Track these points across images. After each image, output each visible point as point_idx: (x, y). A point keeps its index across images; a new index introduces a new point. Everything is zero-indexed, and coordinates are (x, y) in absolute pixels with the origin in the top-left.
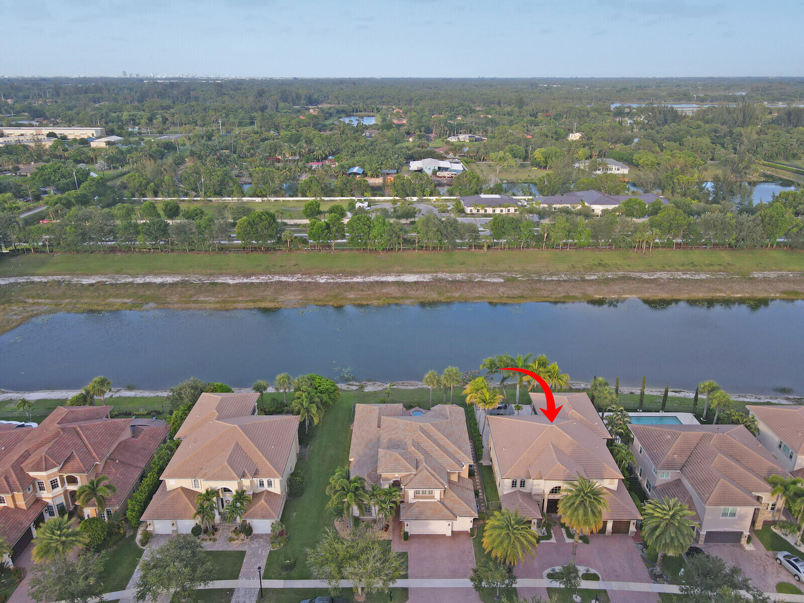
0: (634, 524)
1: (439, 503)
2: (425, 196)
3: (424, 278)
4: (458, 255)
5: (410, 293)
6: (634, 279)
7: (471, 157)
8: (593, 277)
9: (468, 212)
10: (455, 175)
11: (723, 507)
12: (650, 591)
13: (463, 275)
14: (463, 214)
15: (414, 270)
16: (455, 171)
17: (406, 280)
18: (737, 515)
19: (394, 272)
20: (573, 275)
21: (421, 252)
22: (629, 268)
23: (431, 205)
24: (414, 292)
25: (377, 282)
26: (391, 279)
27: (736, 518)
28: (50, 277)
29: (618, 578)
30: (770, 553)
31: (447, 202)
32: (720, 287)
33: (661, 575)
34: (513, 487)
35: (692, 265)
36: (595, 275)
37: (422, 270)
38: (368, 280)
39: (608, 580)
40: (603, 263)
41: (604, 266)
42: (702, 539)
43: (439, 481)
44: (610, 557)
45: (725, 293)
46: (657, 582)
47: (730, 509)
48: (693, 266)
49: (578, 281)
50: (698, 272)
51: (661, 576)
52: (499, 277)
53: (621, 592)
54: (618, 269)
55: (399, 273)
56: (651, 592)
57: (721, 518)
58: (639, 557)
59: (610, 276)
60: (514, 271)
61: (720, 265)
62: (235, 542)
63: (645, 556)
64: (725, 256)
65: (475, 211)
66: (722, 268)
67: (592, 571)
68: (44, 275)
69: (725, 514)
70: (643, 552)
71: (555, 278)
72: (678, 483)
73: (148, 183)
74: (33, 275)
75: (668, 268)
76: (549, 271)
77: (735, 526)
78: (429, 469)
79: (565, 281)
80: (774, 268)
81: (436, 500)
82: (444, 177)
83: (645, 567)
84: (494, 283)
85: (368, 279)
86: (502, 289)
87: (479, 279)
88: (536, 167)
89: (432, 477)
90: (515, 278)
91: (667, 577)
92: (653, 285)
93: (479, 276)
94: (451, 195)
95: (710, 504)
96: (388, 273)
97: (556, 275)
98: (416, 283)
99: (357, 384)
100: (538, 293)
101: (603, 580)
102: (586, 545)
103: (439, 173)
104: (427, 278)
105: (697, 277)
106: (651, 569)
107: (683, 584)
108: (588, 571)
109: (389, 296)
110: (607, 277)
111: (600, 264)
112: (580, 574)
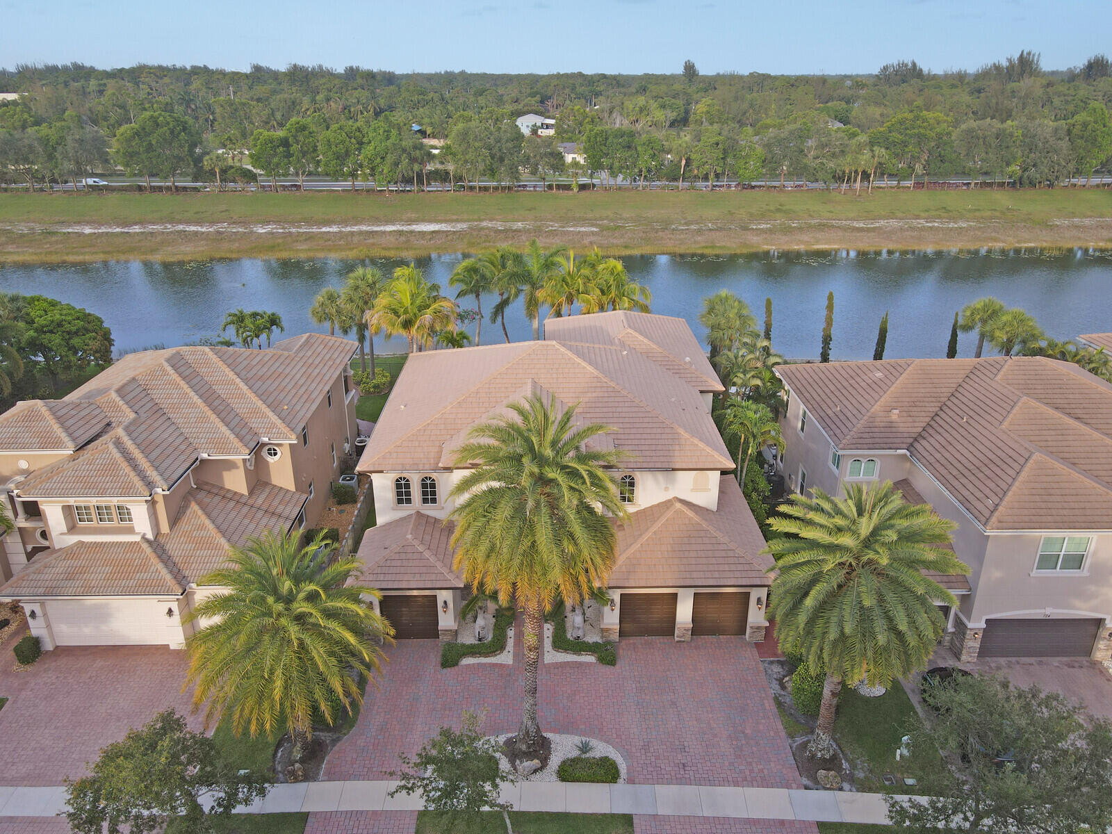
0: (759, 600)
1: (145, 547)
4: (525, 198)
6: (839, 228)
8: (764, 226)
11: (1044, 534)
12: (790, 816)
13: (526, 224)
18: (1087, 563)
19: (402, 221)
20: (728, 224)
22: (830, 216)
25: (363, 232)
27: (1085, 572)
29: (683, 774)
33: (834, 758)
34: (400, 501)
35: (944, 210)
37: (454, 217)
39: (646, 781)
40: (784, 208)
41: (786, 212)
42: (972, 645)
44: (674, 703)
46: (817, 785)
47: (1070, 540)
48: (946, 212)
49: (736, 230)
50: (954, 219)
51: (831, 763)
54: (811, 216)
55: (411, 221)
56: (792, 822)
57: (1035, 573)
58: (770, 705)
59: (794, 225)
60: (623, 219)
61: (994, 210)
63: (788, 700)
64: (1002, 199)
66: (997, 214)
67: (601, 749)
69: (1048, 561)
70: (783, 687)
71: (694, 227)
75: (899, 214)
77: (1077, 603)
78: (128, 444)
80: (1090, 214)
81: (137, 538)
83: (783, 734)
85: (348, 229)
87: (554, 228)
89: (124, 466)
90: (620, 227)
91: (853, 766)
92: (873, 234)
93: (556, 225)
95: (1002, 525)
97: (697, 224)
101: (631, 781)
102: (607, 669)
103: (542, 130)
105: (952, 225)
106: (799, 740)
107: (908, 790)
108: (585, 748)
110: (790, 226)
111: (778, 210)
112: (555, 761)
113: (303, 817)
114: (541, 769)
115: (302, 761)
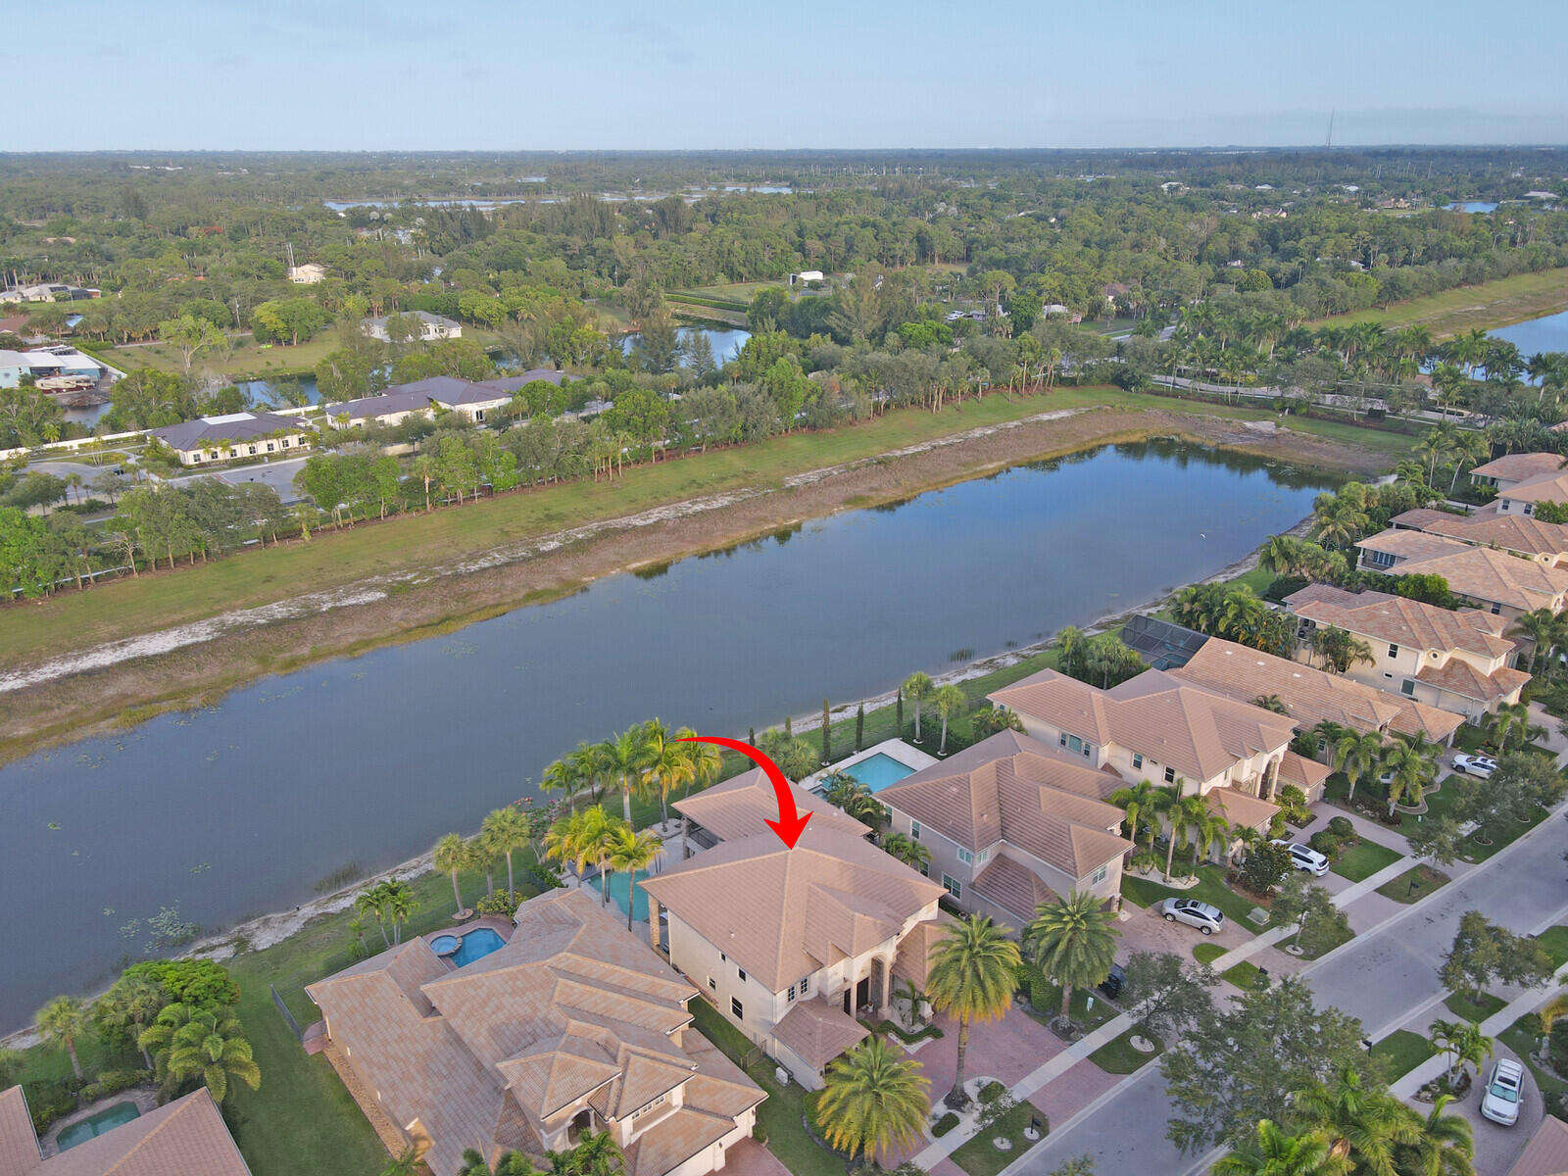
1: (687, 1112)
2: (47, 442)
3: (195, 634)
4: (244, 562)
5: (184, 678)
6: (624, 531)
7: (97, 337)
8: (553, 545)
9: (192, 462)
10: (88, 381)
11: (1095, 870)
12: (1076, 1061)
13: (284, 605)
14: (180, 470)
15: (155, 623)
16: (80, 372)
17: (150, 652)
18: (1107, 874)
19: (103, 640)
20: (515, 550)
21: (147, 577)
22: (602, 514)
23: (75, 459)
24: (194, 675)
25: (72, 676)
26: (106, 658)
27: (1107, 878)
29: (1024, 1069)
30: (1150, 910)
31: (111, 447)
32: (759, 513)
33: (1071, 1026)
34: (789, 1000)
35: (694, 486)
36: (552, 540)
37: (178, 617)
38: (42, 678)
39: (1014, 1084)
40: (552, 512)
41: (560, 518)
43: (676, 1065)
45: (774, 521)
46: (1073, 1041)
47: (1101, 868)
48: (696, 488)
49: (530, 559)
50: (712, 494)
51: (1072, 1029)
52: (370, 588)
53: (1047, 1088)
54: (585, 519)
55: (120, 639)
56: (1079, 1063)
58: (1023, 1015)
59: (580, 536)
60: (394, 569)
61: (734, 476)
63: (1028, 1009)
64: (733, 460)
65: (206, 458)
66: (741, 481)
67: (985, 1081)
69: (1095, 880)
70: (1021, 1003)
71: (484, 563)
72: (1001, 860)
75: (664, 499)
76: (463, 552)
77: (1107, 891)
78: (640, 1049)
79: (507, 564)
80: (808, 466)
81: (677, 1110)
82: (59, 390)
83: (1041, 1026)
84: (369, 604)
85: (38, 676)
86: (396, 614)
87: (330, 605)
88: (269, 342)
89: (657, 1065)
90: (407, 583)
91: (1077, 1024)
92: (661, 536)
93: (325, 597)
94: (115, 428)
95: (1082, 874)
96: (85, 647)
97: (482, 556)
98: (182, 651)
99: (222, 940)
100: (476, 601)
101: (1010, 1086)
102: (941, 1041)
103: (42, 381)
104: (202, 633)
105: (716, 505)
106: (1051, 1025)
107: (1103, 1022)
108: (978, 1085)
109: (130, 701)
110: (577, 539)
111: (549, 518)
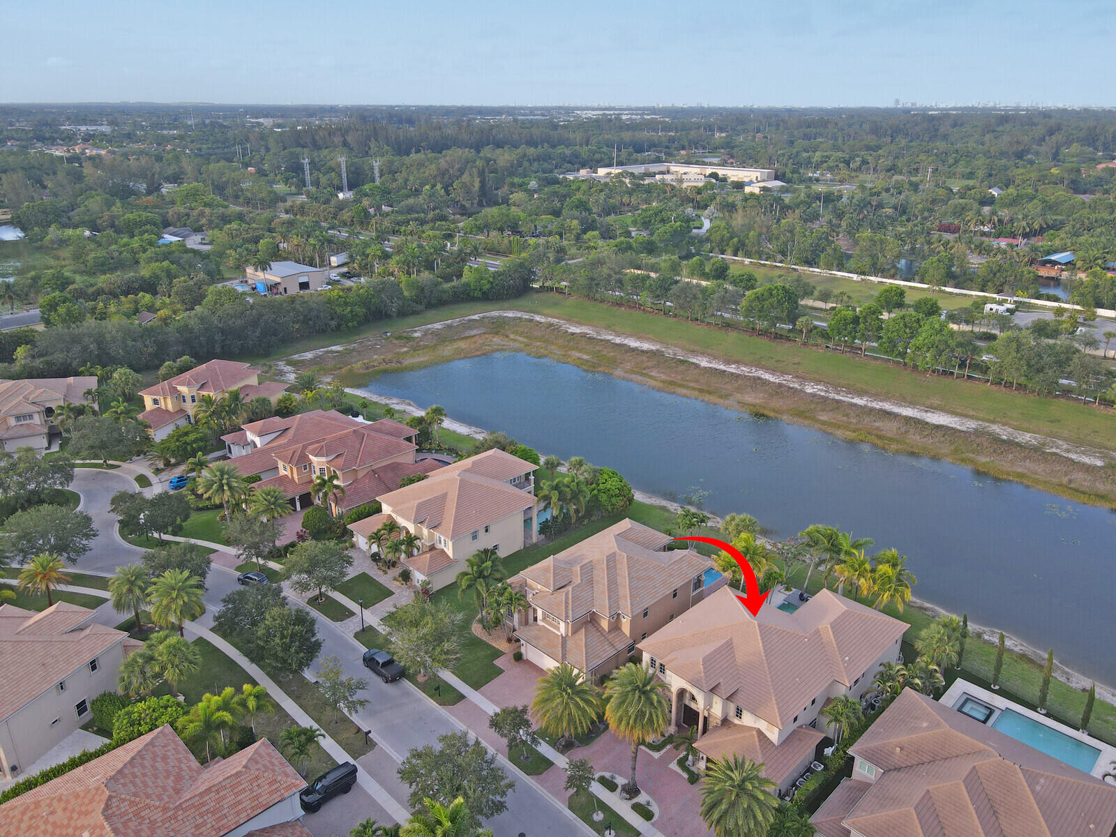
1: (560, 638)
5: (911, 436)
13: (1034, 438)
19: (923, 405)
21: (994, 388)
24: (918, 438)
25: (882, 411)
26: (909, 412)
28: (550, 319)
29: (672, 835)
38: (873, 405)
43: (566, 612)
52: (1103, 457)
55: (931, 408)
62: (395, 582)
67: (655, 808)
68: (546, 316)
73: (732, 238)
74: (538, 313)
81: (559, 634)
87: (1057, 451)
89: (564, 605)
93: (1064, 446)
96: (913, 404)
109: (874, 431)
112: (635, 800)
113: (552, 764)
114: (629, 799)
115: (563, 746)
